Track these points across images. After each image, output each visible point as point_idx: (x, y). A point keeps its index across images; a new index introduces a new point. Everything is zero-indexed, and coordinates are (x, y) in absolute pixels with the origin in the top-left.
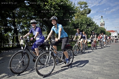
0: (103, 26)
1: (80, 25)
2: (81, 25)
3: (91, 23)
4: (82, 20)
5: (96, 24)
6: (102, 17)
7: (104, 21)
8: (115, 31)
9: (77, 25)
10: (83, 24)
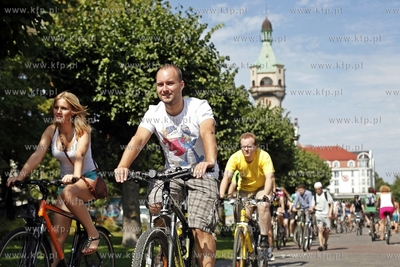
0: (274, 102)
1: (112, 68)
2: (118, 70)
3: (198, 61)
4: (126, 33)
5: (230, 78)
6: (267, 27)
7: (280, 67)
8: (353, 156)
9: (81, 66)
10: (133, 61)
